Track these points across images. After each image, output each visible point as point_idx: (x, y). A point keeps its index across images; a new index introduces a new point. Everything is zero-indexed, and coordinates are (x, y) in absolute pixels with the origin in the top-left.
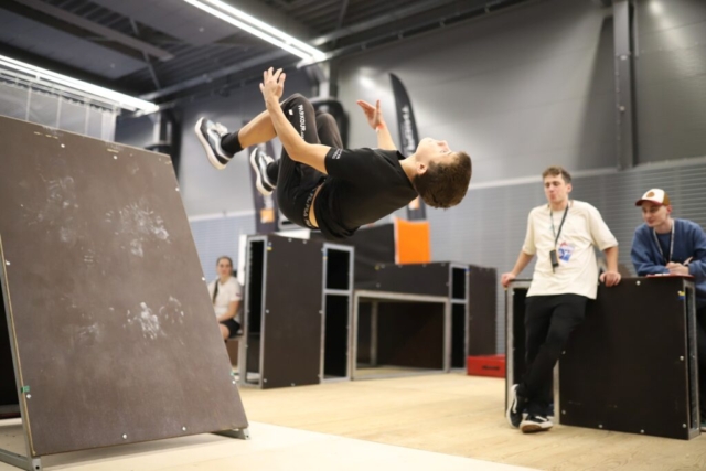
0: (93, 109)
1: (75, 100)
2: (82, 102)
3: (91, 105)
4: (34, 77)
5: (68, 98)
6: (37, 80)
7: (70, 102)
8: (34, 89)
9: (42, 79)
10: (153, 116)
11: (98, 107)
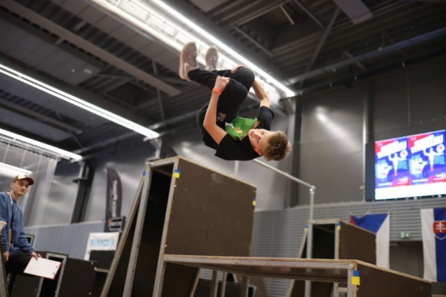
0: (44, 157)
1: (34, 152)
2: (38, 153)
3: (43, 155)
4: (12, 138)
5: (30, 151)
6: (14, 141)
7: (31, 153)
8: (11, 145)
9: (17, 140)
10: (80, 163)
11: (47, 156)
